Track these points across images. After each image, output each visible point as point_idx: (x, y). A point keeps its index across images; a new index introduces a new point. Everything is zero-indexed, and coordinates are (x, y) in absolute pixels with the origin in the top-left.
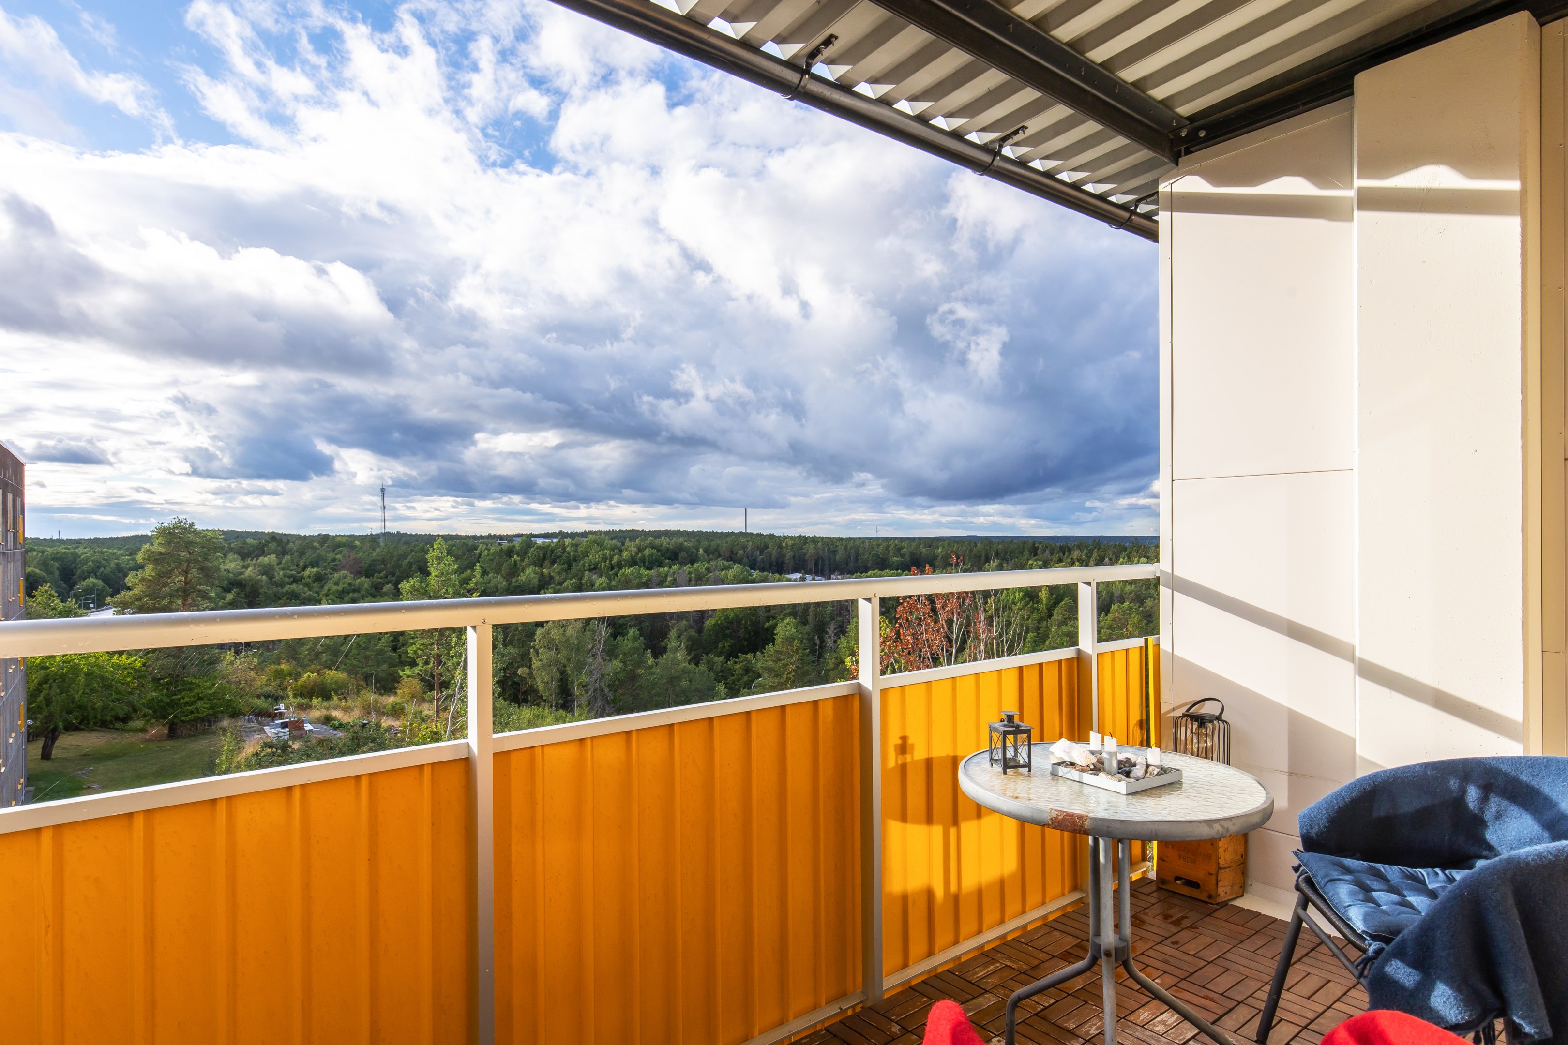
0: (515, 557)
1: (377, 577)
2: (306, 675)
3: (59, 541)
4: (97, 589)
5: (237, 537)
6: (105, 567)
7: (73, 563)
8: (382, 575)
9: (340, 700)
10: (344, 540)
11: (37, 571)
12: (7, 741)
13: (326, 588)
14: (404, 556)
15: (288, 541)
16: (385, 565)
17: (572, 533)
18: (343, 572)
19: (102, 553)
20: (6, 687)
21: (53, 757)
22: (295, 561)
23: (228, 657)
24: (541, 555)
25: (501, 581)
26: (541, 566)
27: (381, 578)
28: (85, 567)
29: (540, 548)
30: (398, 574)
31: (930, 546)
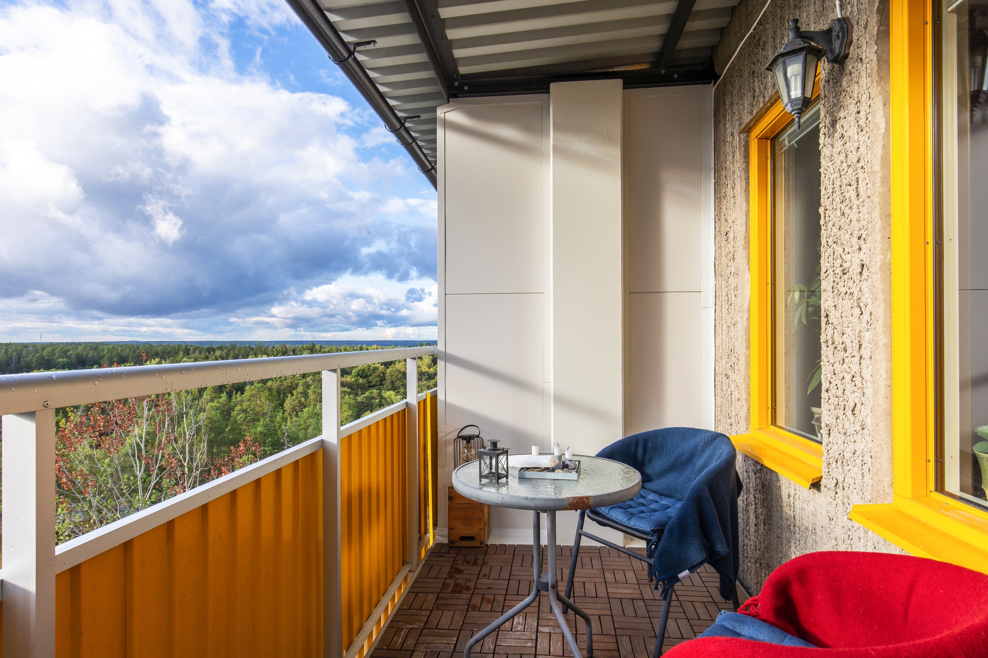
31: (96, 349)
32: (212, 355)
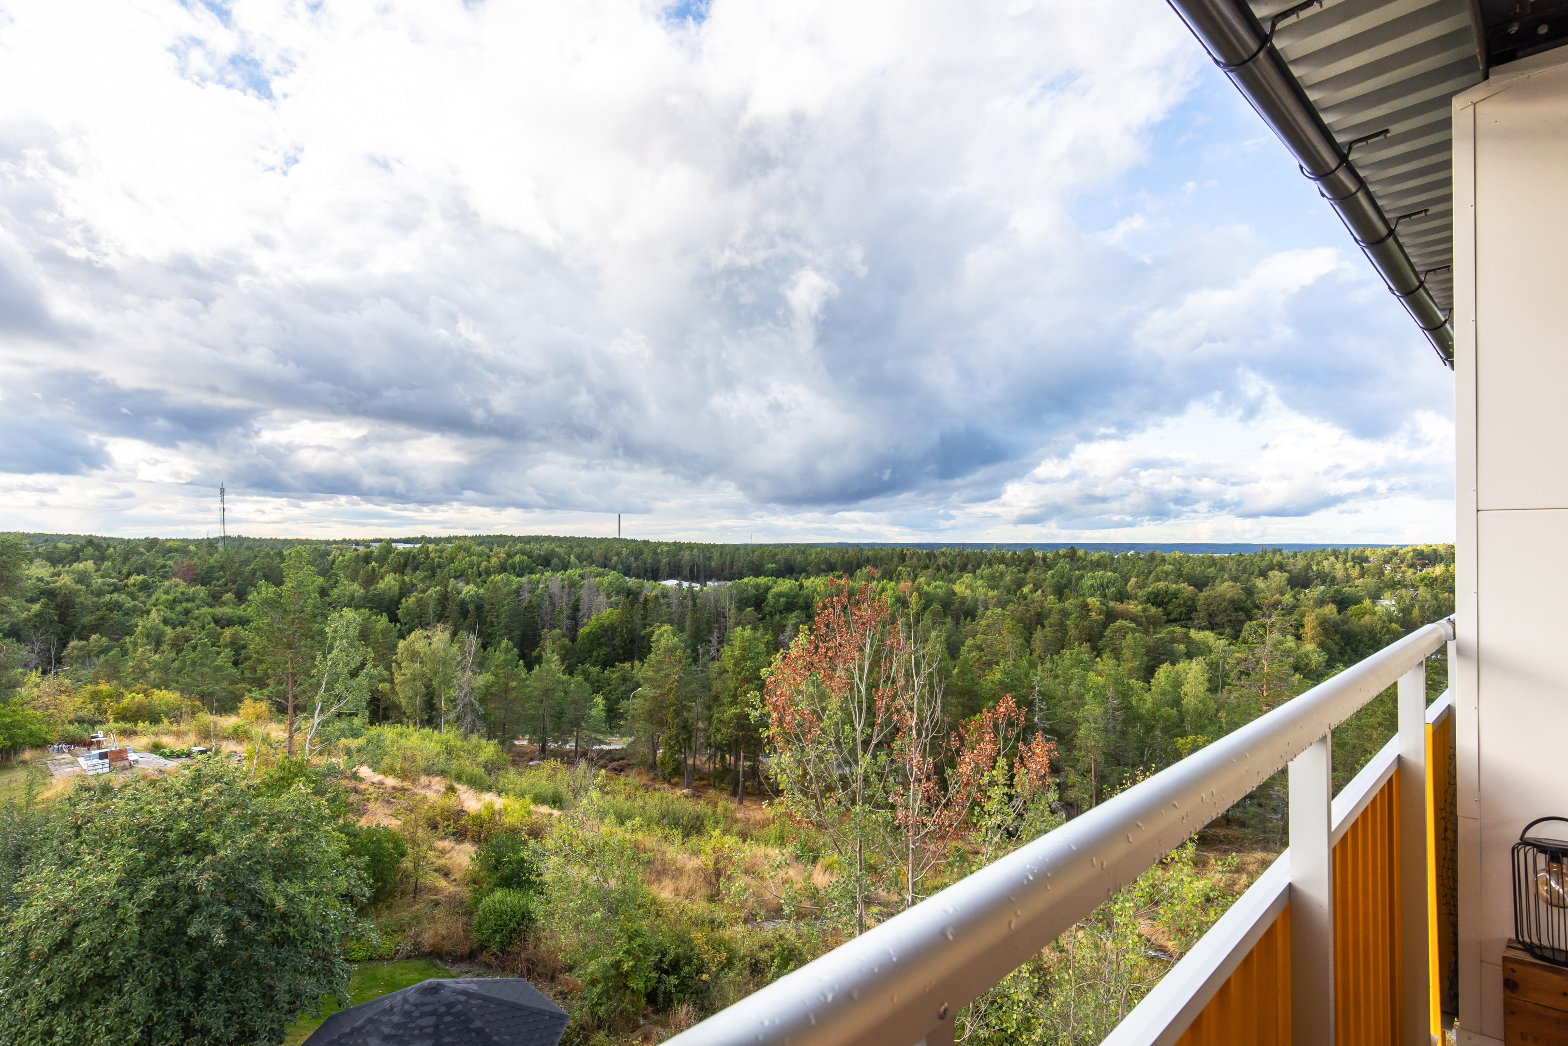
0: (373, 563)
1: (215, 586)
2: (130, 696)
5: (47, 540)
8: (220, 582)
9: (171, 723)
10: (176, 544)
13: (154, 598)
14: (247, 562)
15: (109, 546)
16: (224, 572)
17: (435, 538)
18: (176, 580)
22: (117, 567)
23: (33, 679)
24: (402, 562)
25: (358, 588)
26: (403, 573)
27: (219, 586)
29: (400, 554)
30: (239, 582)
31: (803, 553)
32: (933, 564)
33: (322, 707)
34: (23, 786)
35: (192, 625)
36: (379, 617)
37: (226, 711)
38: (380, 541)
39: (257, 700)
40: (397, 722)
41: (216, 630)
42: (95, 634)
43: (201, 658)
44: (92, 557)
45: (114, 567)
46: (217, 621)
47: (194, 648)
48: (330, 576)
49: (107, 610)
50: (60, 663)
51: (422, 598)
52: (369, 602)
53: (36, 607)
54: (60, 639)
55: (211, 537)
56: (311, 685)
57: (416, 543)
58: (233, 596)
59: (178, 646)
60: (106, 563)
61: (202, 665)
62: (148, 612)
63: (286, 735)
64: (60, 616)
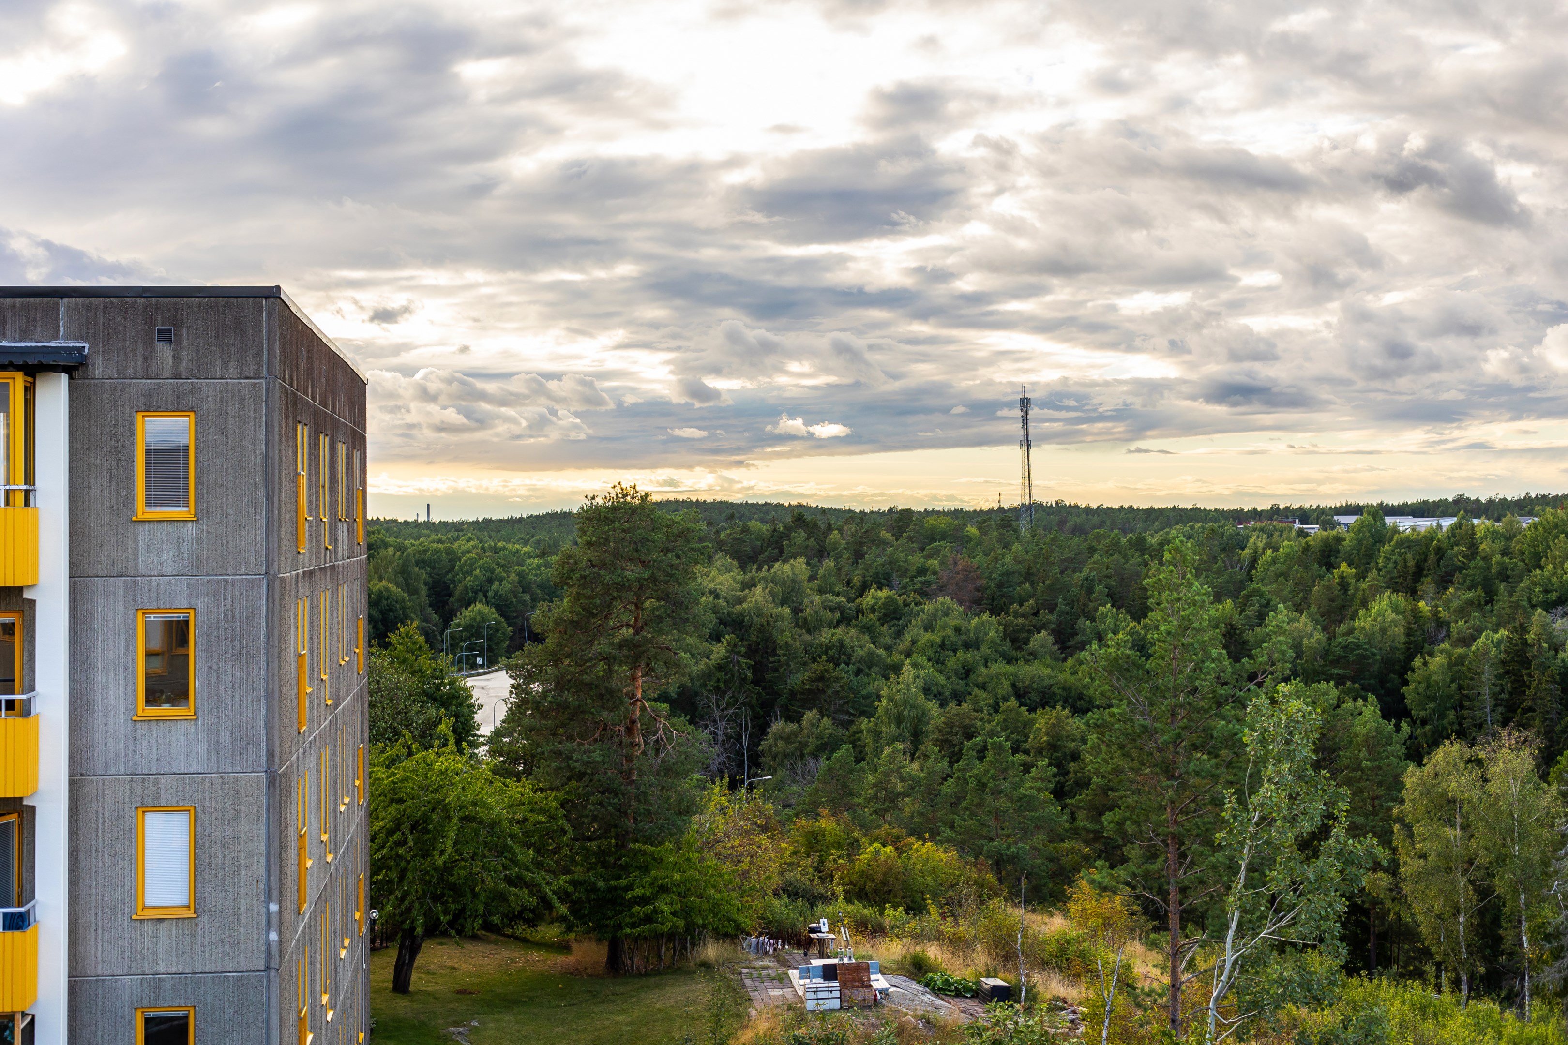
0: (1344, 566)
1: (1016, 615)
2: (871, 849)
3: (427, 524)
4: (489, 627)
5: (731, 517)
6: (501, 580)
7: (449, 572)
8: (1026, 608)
9: (943, 916)
10: (943, 523)
11: (393, 587)
12: (337, 955)
13: (908, 637)
14: (1072, 564)
15: (830, 528)
16: (1032, 584)
17: (1490, 502)
18: (944, 600)
19: (496, 550)
20: (335, 843)
21: (412, 988)
22: (844, 571)
23: (716, 799)
24: (1411, 563)
25: (1309, 628)
26: (1413, 593)
27: (1023, 616)
28: (469, 581)
29: (1407, 543)
30: (1062, 607)
33: (1240, 925)
34: (707, 1014)
35: (976, 702)
36: (1360, 702)
37: (1042, 901)
38: (1355, 510)
39: (1105, 889)
40: (1412, 975)
41: (1019, 714)
42: (810, 709)
43: (994, 778)
44: (804, 551)
45: (839, 570)
46: (1020, 693)
47: (981, 755)
48: (1248, 597)
49: (828, 661)
50: (758, 765)
51: (1461, 659)
52: (1335, 663)
53: (719, 651)
54: (755, 717)
55: (1006, 505)
56: (1214, 867)
57: (1444, 515)
58: (1051, 639)
59: (952, 745)
60: (825, 562)
61: (997, 793)
62: (897, 668)
63: (1166, 980)
64: (755, 669)
